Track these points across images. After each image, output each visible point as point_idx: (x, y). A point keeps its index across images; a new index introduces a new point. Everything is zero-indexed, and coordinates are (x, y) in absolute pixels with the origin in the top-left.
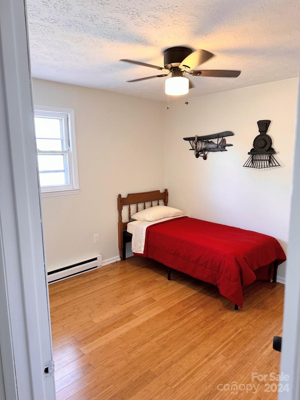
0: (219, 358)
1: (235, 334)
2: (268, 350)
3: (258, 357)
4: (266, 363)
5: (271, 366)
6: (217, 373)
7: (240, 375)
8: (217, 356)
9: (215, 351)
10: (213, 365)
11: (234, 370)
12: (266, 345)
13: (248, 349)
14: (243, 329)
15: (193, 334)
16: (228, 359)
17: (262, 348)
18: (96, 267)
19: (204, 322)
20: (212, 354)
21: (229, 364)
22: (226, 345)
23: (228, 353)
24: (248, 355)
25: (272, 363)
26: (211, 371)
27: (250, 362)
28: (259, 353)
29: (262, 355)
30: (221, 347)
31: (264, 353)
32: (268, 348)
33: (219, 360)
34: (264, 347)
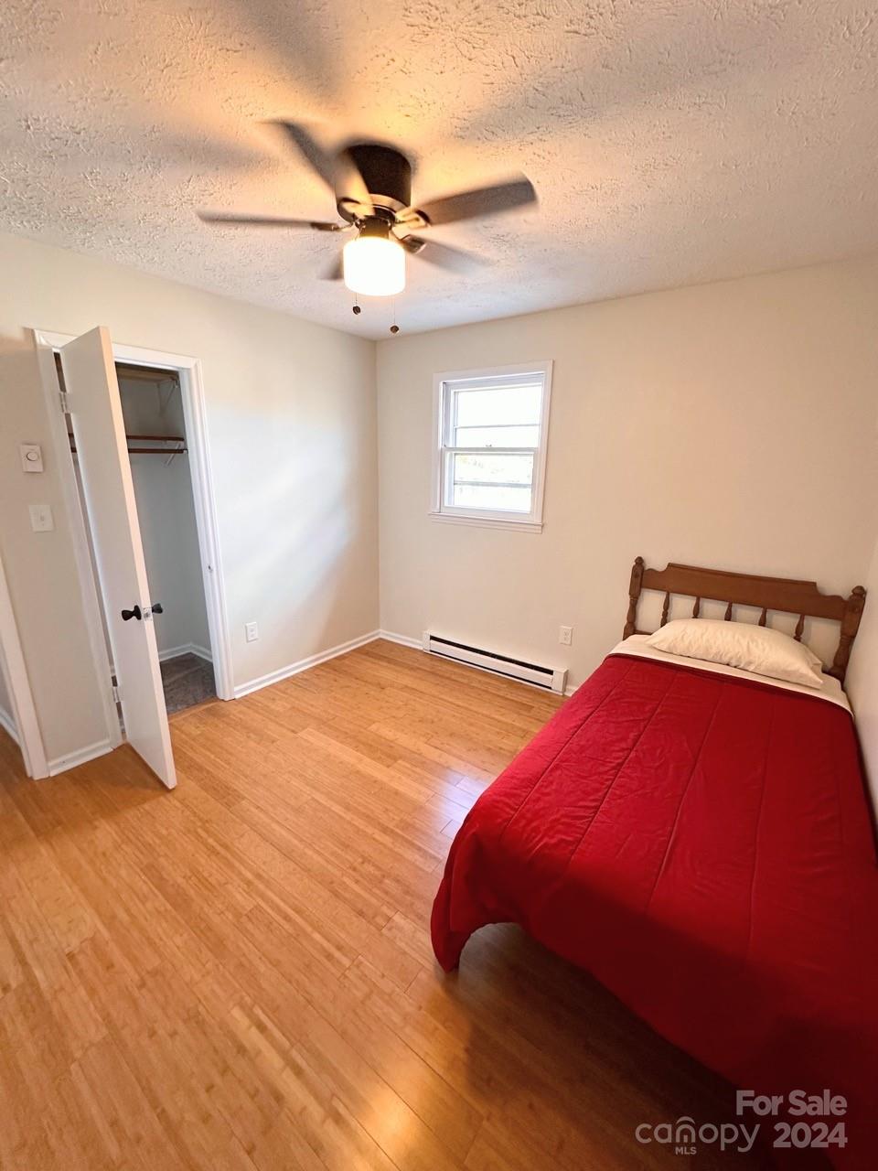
0: (245, 898)
1: (326, 944)
2: (249, 1028)
3: (225, 991)
4: (201, 1009)
5: (185, 1021)
6: (206, 892)
7: (185, 935)
8: (254, 896)
9: (270, 894)
10: (229, 887)
11: (203, 926)
12: (269, 1024)
13: (262, 969)
14: (349, 968)
15: (333, 853)
16: (238, 915)
17: (258, 1011)
18: (550, 688)
19: (377, 873)
20: (261, 887)
21: (224, 918)
22: (287, 918)
23: (258, 919)
24: (242, 965)
25: (195, 1025)
26: (214, 882)
27: (217, 965)
28: (242, 998)
29: (231, 1004)
30: (282, 904)
31: (237, 1013)
32: (254, 1030)
33: (239, 897)
34: (263, 1017)
